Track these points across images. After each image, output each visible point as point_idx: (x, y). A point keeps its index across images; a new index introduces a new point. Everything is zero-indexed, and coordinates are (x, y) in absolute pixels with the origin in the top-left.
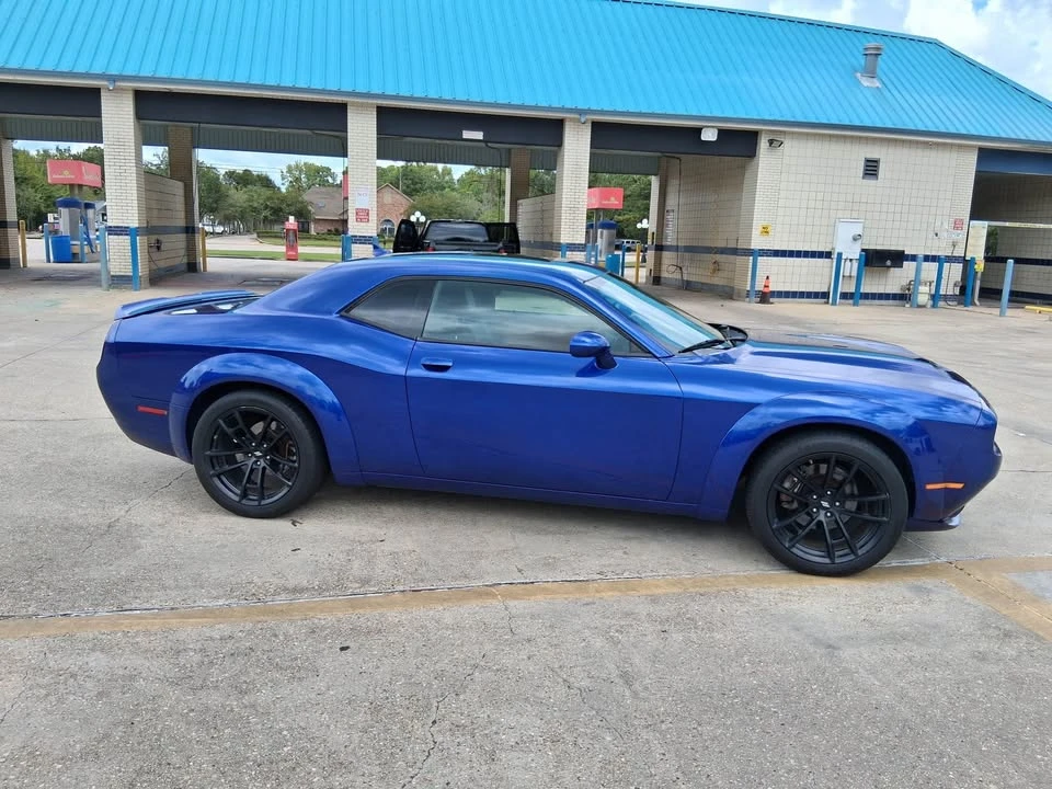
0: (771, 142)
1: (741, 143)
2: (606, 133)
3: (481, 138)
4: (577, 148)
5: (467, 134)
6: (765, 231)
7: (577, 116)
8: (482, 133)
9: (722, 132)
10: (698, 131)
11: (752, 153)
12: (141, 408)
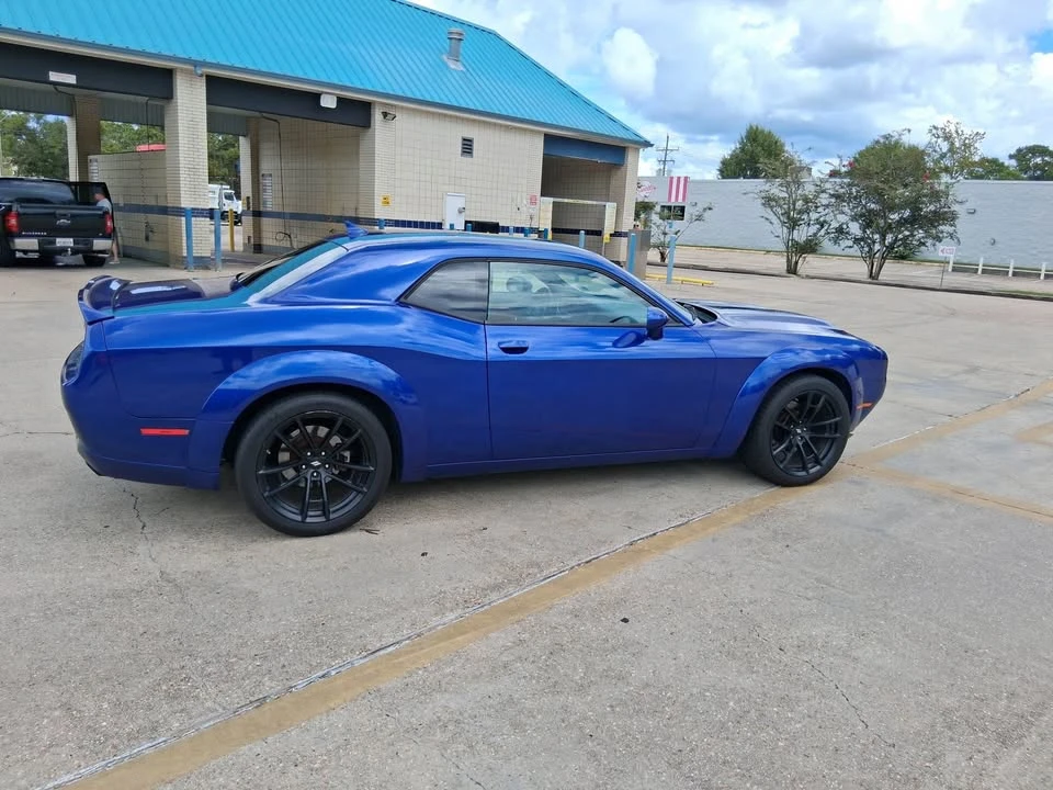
0: (385, 115)
1: (357, 112)
2: (221, 88)
3: (75, 82)
4: (190, 104)
5: (54, 76)
6: (386, 201)
7: (191, 68)
8: (74, 77)
9: (340, 100)
10: (317, 96)
11: (366, 123)
12: (145, 431)
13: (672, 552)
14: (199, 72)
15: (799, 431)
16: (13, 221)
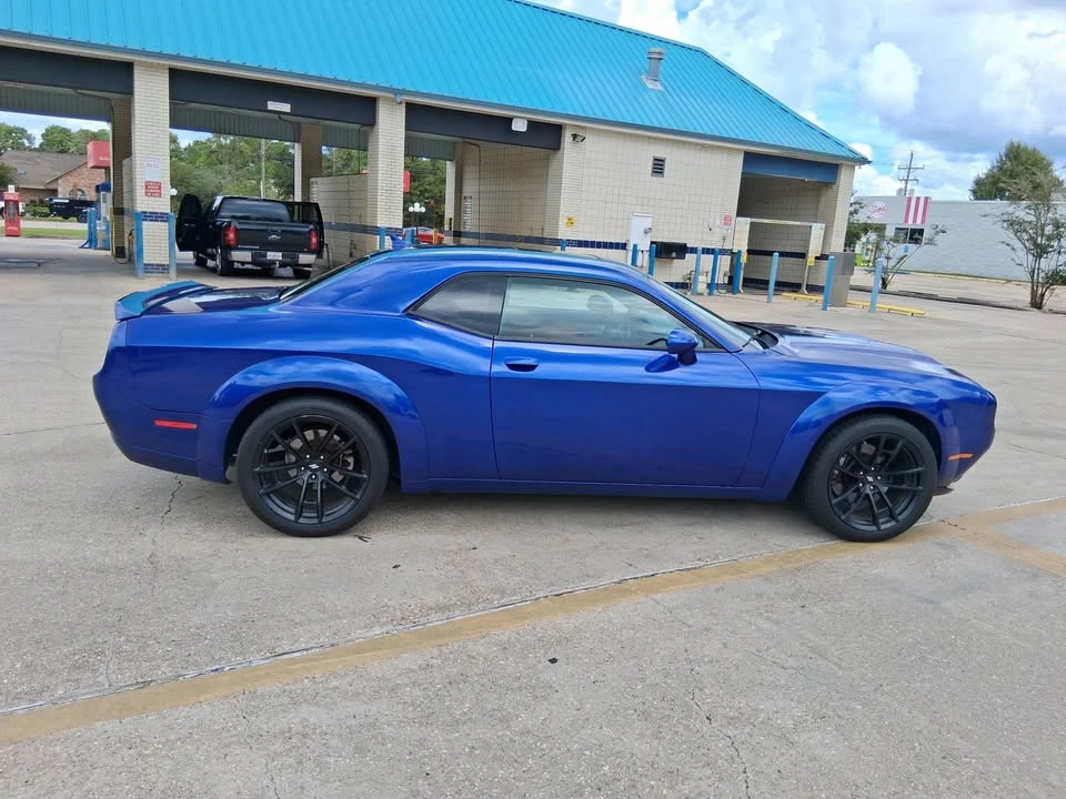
0: (575, 136)
1: (547, 135)
2: (419, 115)
3: (289, 111)
4: (391, 129)
5: (272, 106)
6: (570, 221)
7: (392, 96)
8: (289, 105)
9: (531, 124)
10: (509, 120)
11: (556, 146)
12: (157, 423)
13: (659, 596)
14: (399, 100)
15: (870, 479)
16: (232, 236)
